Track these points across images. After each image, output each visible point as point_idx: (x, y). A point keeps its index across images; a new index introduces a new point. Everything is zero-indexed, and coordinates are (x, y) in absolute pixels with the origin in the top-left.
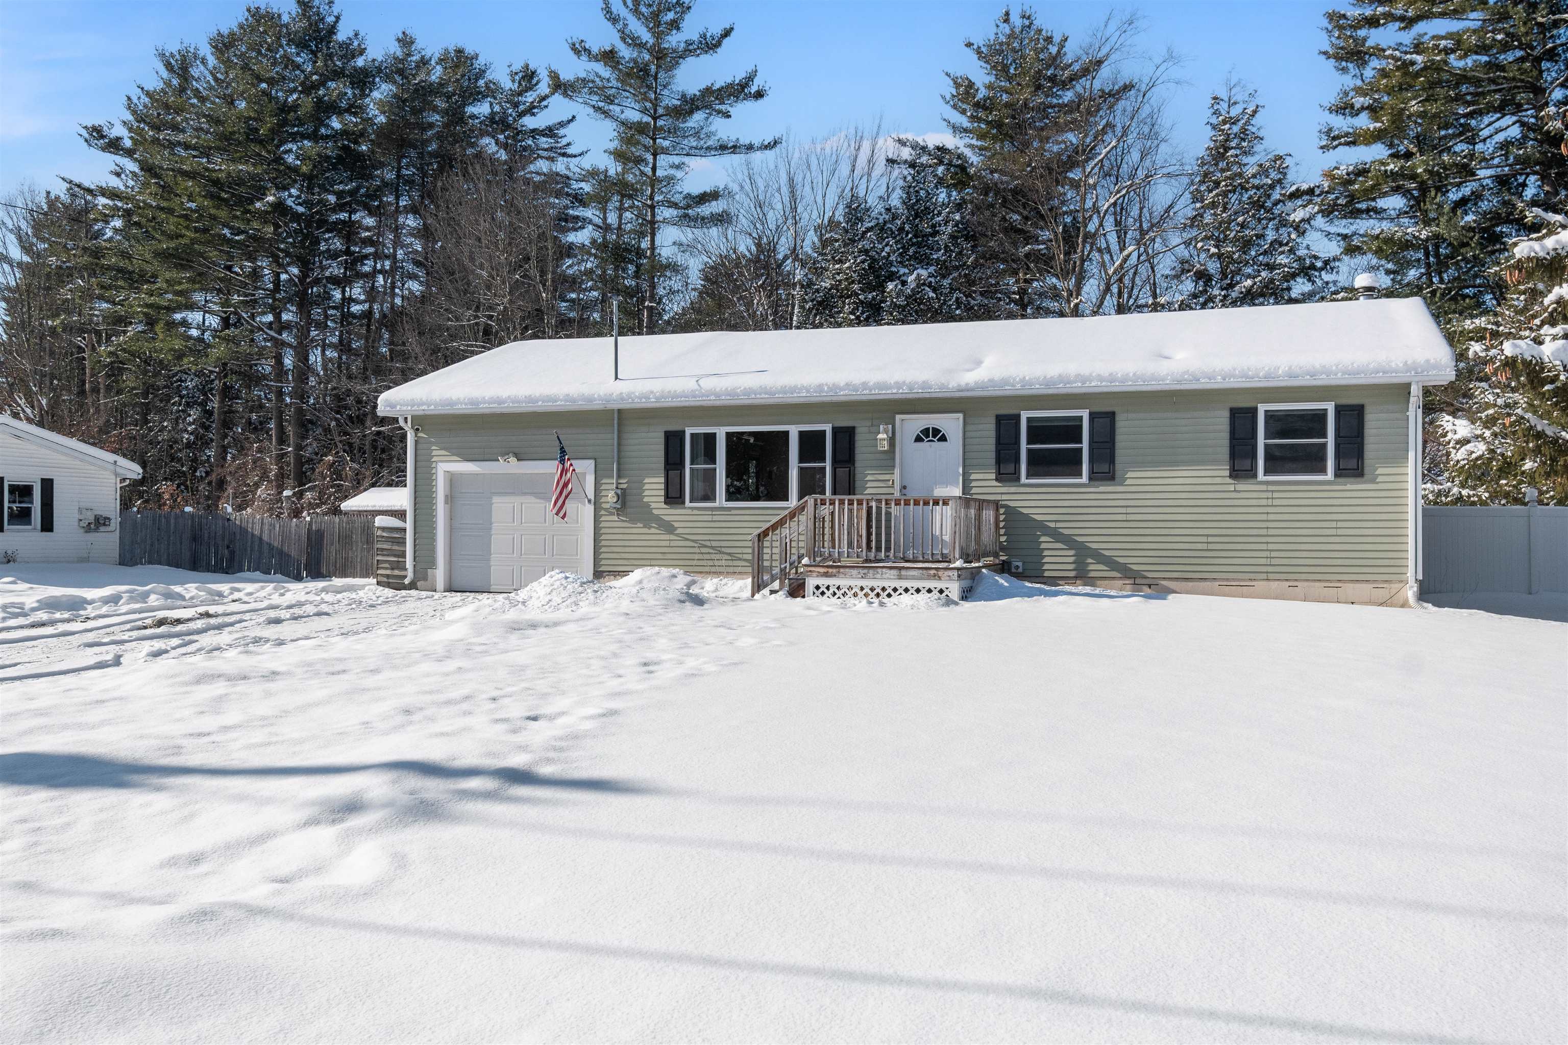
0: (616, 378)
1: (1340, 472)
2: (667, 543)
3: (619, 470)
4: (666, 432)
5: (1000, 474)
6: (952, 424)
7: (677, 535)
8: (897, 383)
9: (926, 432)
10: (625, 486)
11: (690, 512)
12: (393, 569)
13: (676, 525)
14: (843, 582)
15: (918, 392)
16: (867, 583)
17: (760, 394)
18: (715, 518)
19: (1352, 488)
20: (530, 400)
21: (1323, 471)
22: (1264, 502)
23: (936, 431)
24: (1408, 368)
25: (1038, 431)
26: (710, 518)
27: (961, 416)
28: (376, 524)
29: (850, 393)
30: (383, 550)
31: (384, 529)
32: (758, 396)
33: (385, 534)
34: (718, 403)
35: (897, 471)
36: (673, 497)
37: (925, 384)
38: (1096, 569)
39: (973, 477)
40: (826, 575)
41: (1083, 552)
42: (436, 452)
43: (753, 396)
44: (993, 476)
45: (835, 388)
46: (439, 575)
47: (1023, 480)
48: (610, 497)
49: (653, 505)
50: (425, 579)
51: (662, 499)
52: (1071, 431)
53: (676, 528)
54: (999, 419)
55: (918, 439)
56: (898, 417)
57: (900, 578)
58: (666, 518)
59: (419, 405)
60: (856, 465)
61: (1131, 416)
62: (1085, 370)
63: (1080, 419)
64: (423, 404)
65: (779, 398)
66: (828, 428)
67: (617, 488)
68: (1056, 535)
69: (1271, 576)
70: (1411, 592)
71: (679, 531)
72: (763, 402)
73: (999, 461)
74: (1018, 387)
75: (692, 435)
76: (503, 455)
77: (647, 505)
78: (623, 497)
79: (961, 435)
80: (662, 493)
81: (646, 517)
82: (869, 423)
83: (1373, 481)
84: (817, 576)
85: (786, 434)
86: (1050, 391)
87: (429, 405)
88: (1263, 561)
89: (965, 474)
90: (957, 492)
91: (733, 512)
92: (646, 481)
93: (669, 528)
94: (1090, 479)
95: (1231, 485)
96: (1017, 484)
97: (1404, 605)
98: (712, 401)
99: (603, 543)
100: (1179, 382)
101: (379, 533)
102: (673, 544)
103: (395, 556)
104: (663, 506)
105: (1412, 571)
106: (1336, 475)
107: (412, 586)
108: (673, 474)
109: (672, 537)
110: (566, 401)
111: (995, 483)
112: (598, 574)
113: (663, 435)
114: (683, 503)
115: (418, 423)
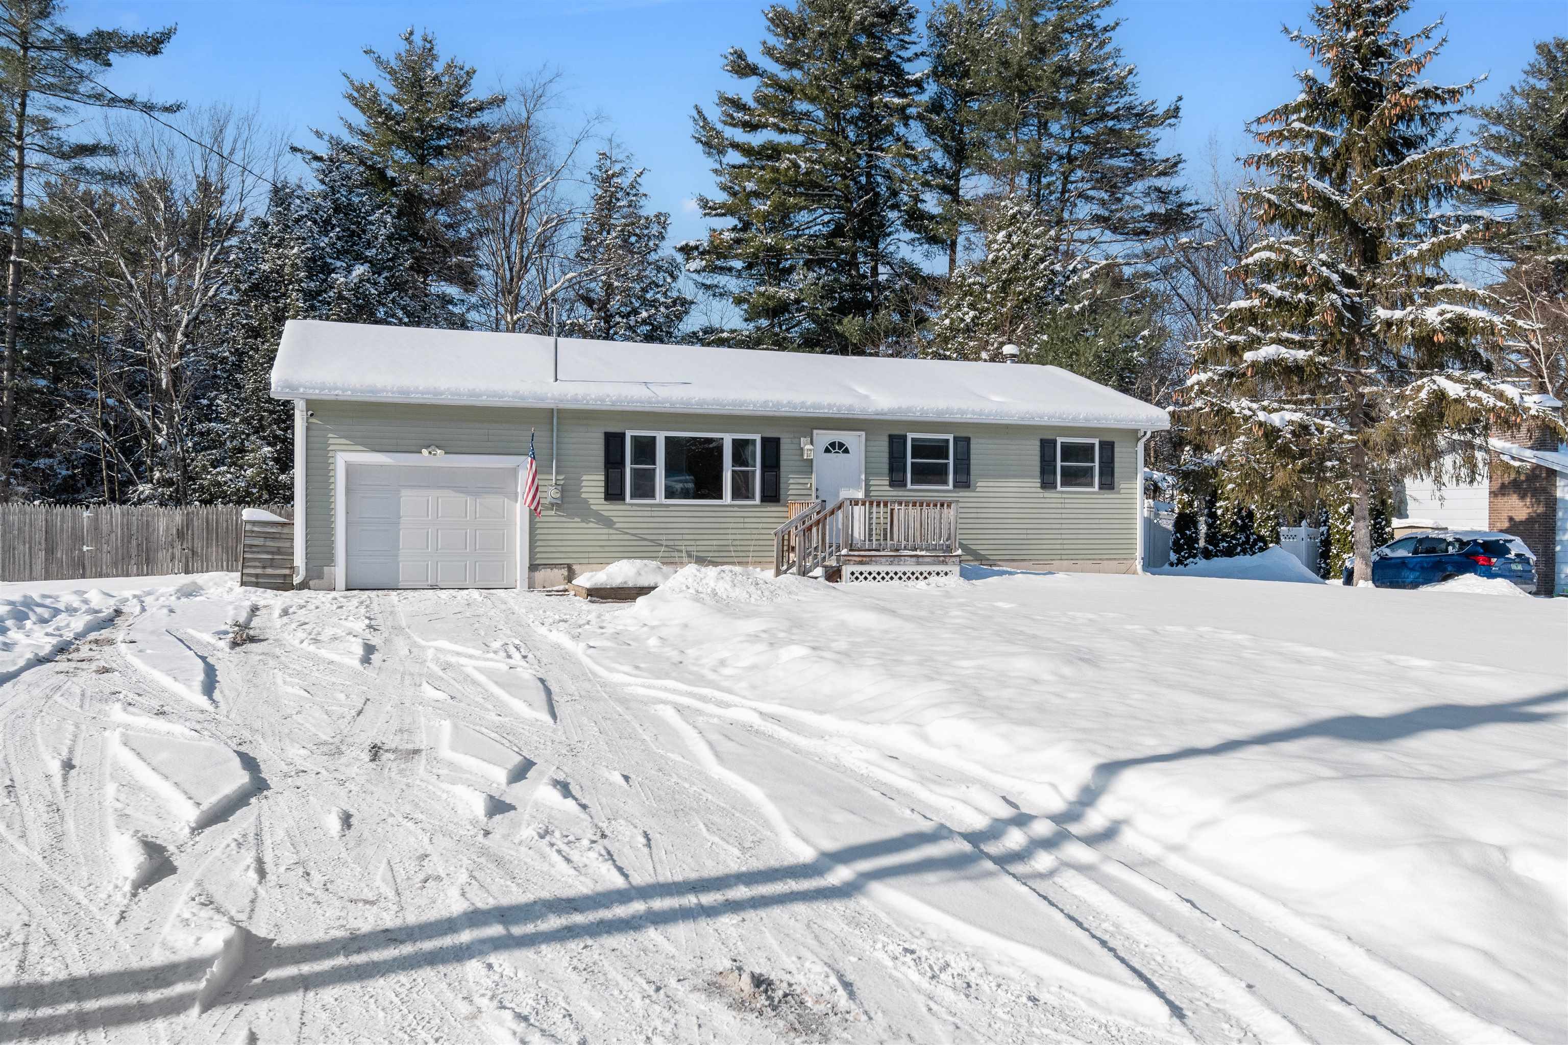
0: (556, 380)
1: (1102, 486)
2: (606, 537)
3: (557, 467)
4: (606, 434)
5: (892, 481)
6: (854, 440)
7: (617, 529)
8: (829, 405)
9: (833, 445)
10: (561, 482)
11: (629, 508)
12: (264, 567)
13: (615, 519)
15: (844, 413)
16: (892, 569)
17: (712, 405)
18: (654, 514)
19: (1108, 495)
20: (472, 394)
21: (1092, 485)
22: (1059, 506)
23: (841, 445)
24: (1148, 420)
25: (920, 449)
26: (649, 514)
27: (863, 433)
28: (244, 518)
29: (789, 410)
30: (251, 546)
31: (254, 523)
32: (709, 407)
33: (256, 529)
34: (672, 410)
35: (814, 476)
36: (614, 493)
37: (850, 408)
39: (872, 483)
40: (861, 563)
42: (333, 440)
43: (705, 407)
44: (887, 483)
45: (778, 404)
46: (339, 572)
47: (909, 486)
48: (551, 493)
49: (591, 501)
50: (320, 576)
51: (603, 496)
52: (939, 450)
53: (615, 523)
54: (892, 438)
55: (827, 451)
56: (815, 432)
57: (918, 564)
58: (606, 514)
59: (330, 389)
60: (781, 470)
61: (983, 441)
62: (964, 406)
63: (947, 441)
64: (336, 389)
65: (728, 410)
66: (758, 438)
67: (556, 484)
69: (1063, 557)
70: (1139, 565)
71: (617, 525)
72: (714, 412)
73: (892, 470)
75: (634, 438)
76: (427, 447)
77: (585, 501)
78: (562, 492)
79: (863, 448)
80: (603, 490)
81: (584, 511)
82: (791, 436)
83: (1119, 493)
85: (721, 441)
86: (939, 420)
87: (344, 390)
88: (1058, 547)
89: (867, 480)
90: (860, 495)
91: (671, 508)
92: (584, 478)
93: (608, 523)
94: (954, 486)
95: (1041, 493)
96: (903, 489)
97: (1135, 573)
98: (667, 408)
99: (538, 537)
100: (1023, 419)
101: (248, 527)
102: (612, 537)
103: (268, 553)
104: (603, 501)
105: (1139, 552)
106: (1100, 488)
107: (303, 586)
108: (614, 473)
109: (611, 531)
110: (513, 397)
111: (888, 488)
112: (533, 567)
113: (602, 436)
114: (624, 499)
115: (315, 407)
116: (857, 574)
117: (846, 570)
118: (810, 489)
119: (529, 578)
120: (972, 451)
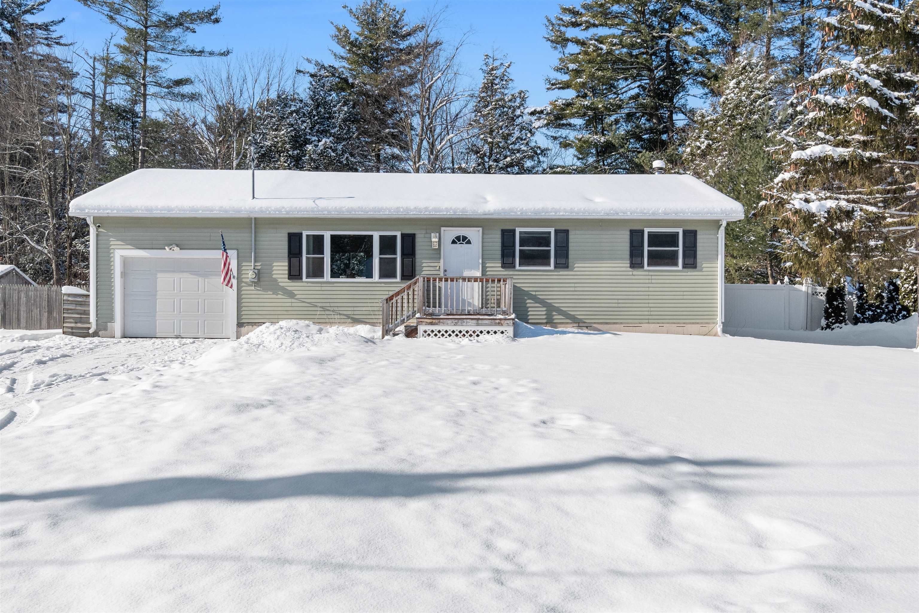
0: (254, 198)
1: (685, 266)
2: (289, 304)
3: (255, 257)
4: (289, 234)
5: (504, 264)
6: (475, 234)
7: (297, 299)
8: (446, 208)
9: (458, 238)
10: (259, 268)
11: (305, 284)
12: (76, 323)
13: (296, 292)
14: (443, 328)
15: (459, 214)
16: (457, 328)
18: (323, 288)
19: (691, 273)
20: (193, 209)
21: (676, 264)
22: (647, 281)
23: (465, 238)
24: (722, 212)
25: (527, 239)
26: (319, 288)
27: (480, 229)
28: (63, 292)
29: (417, 213)
30: (68, 309)
31: (69, 295)
33: (70, 299)
34: (329, 216)
35: (442, 261)
36: (294, 275)
37: (464, 210)
38: (557, 318)
39: (487, 265)
40: (431, 324)
41: (550, 309)
42: (113, 242)
43: (354, 213)
44: (500, 265)
45: (407, 209)
46: (117, 327)
47: (517, 267)
48: (250, 275)
49: (279, 280)
50: (105, 329)
51: (287, 276)
52: (544, 240)
53: (296, 295)
54: (504, 232)
55: (454, 242)
56: (443, 229)
57: (478, 325)
58: (289, 288)
59: (104, 210)
60: (416, 257)
61: (577, 232)
62: (557, 206)
63: (549, 233)
64: (107, 209)
65: (371, 215)
66: (398, 234)
67: (254, 269)
68: (535, 299)
69: (650, 321)
70: (719, 328)
71: (298, 297)
72: (360, 216)
73: (503, 256)
74: (519, 213)
75: (308, 236)
76: (168, 246)
77: (275, 280)
78: (259, 274)
79: (481, 240)
80: (287, 272)
81: (275, 287)
82: (424, 232)
83: (701, 271)
84: (426, 325)
85: (371, 237)
86: (537, 217)
87: (112, 210)
88: (646, 313)
89: (483, 263)
90: (478, 274)
91: (335, 285)
92: (275, 264)
93: (291, 295)
94: (555, 267)
95: (630, 271)
96: (513, 269)
97: (716, 335)
98: (325, 215)
99: (244, 304)
100: (608, 214)
101: (65, 298)
102: (293, 305)
103: (78, 314)
104: (287, 280)
105: (720, 318)
106: (683, 267)
107: (96, 334)
108: (295, 260)
109: (293, 300)
110: (220, 211)
111: (501, 269)
112: (240, 325)
113: (287, 235)
114: (301, 279)
115: (100, 222)
116: (429, 332)
117: (421, 329)
118: (439, 270)
119: (237, 332)
120: (570, 240)
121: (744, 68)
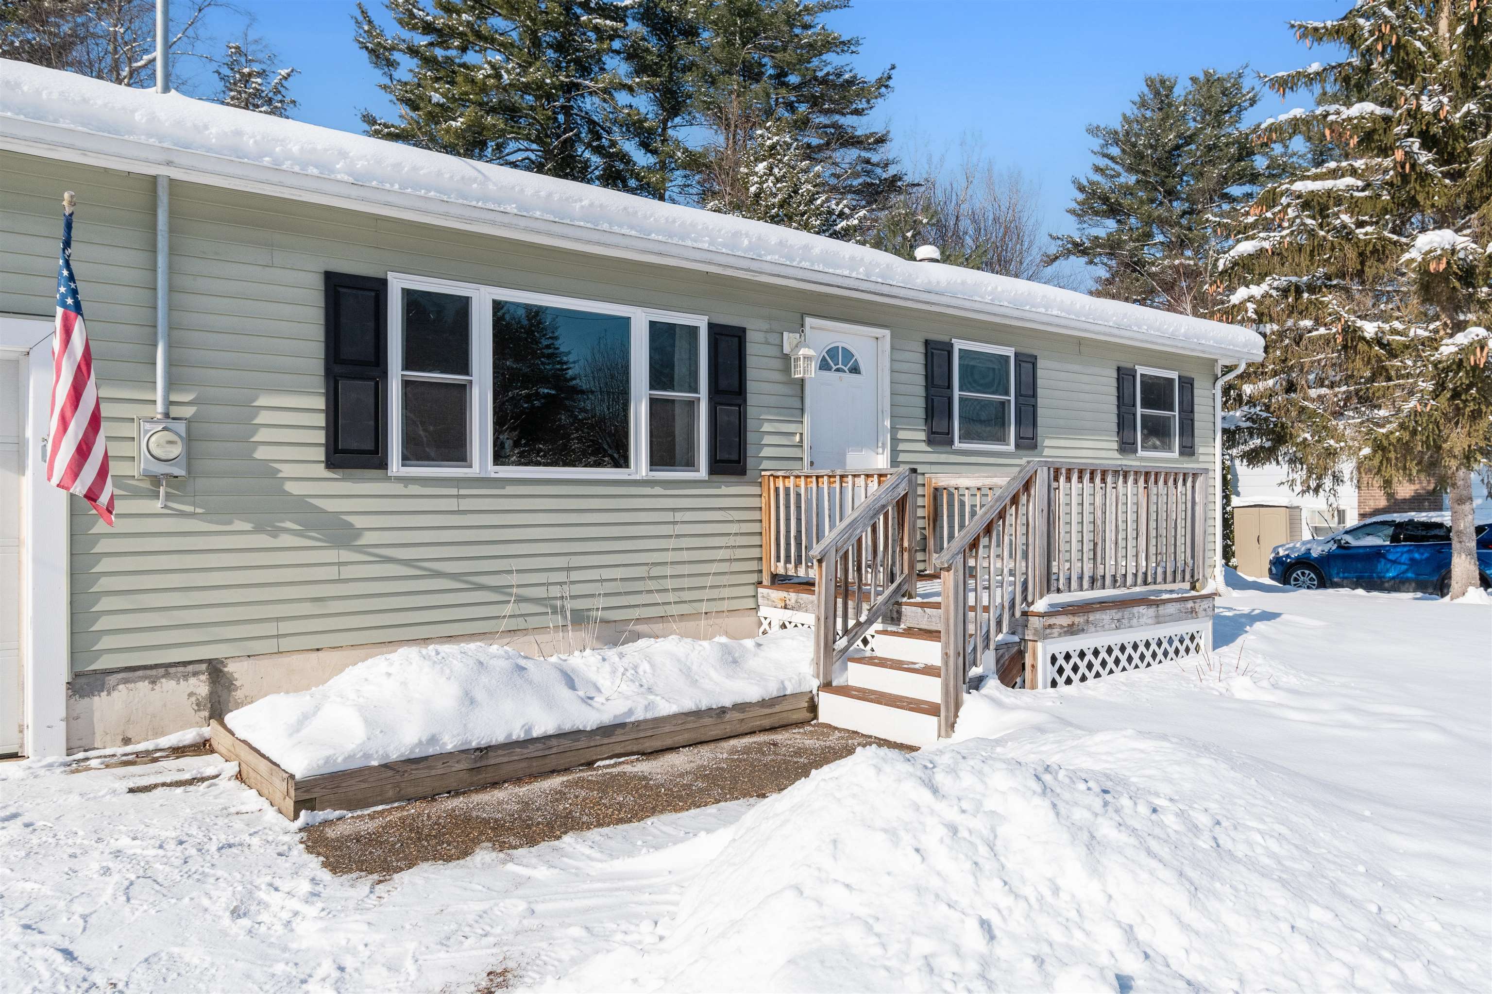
0: (166, 86)
1: (1182, 449)
2: (332, 573)
3: (170, 363)
4: (328, 276)
5: (933, 433)
6: (870, 345)
7: (361, 549)
9: (835, 353)
10: (188, 412)
11: (398, 488)
13: (359, 522)
17: (621, 226)
18: (465, 505)
21: (1172, 447)
23: (847, 355)
25: (971, 372)
26: (450, 505)
27: (887, 333)
32: (616, 229)
35: (806, 419)
36: (353, 447)
39: (902, 435)
43: (606, 227)
44: (923, 436)
47: (956, 442)
48: (147, 442)
49: (286, 470)
51: (320, 454)
53: (359, 533)
54: (928, 347)
55: (825, 365)
56: (809, 321)
58: (329, 505)
60: (749, 402)
63: (1008, 359)
66: (701, 322)
67: (167, 415)
71: (368, 538)
73: (932, 411)
75: (412, 296)
77: (266, 470)
78: (189, 442)
80: (320, 437)
81: (263, 500)
82: (765, 326)
83: (1199, 461)
84: (1060, 635)
85: (624, 323)
89: (894, 430)
90: (884, 459)
91: (510, 490)
92: (261, 401)
93: (338, 531)
94: (1017, 446)
96: (948, 449)
102: (348, 572)
104: (321, 470)
106: (1180, 452)
108: (356, 389)
109: (346, 555)
111: (924, 447)
112: (83, 682)
113: (318, 283)
114: (383, 465)
118: (800, 445)
119: (71, 719)
121: (773, 147)
